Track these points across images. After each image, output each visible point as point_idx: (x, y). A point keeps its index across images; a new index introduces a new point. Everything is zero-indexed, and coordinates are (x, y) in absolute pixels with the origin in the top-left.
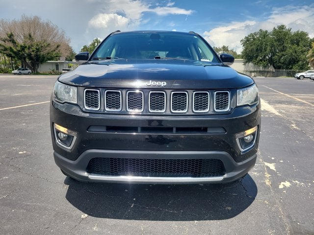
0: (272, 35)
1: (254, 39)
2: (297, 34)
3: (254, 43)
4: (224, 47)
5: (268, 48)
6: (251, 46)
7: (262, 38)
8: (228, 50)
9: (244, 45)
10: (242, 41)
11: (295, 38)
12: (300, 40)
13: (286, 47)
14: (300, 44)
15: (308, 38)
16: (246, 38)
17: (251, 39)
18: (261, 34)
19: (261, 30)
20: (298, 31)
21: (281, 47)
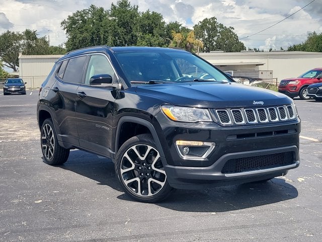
0: (111, 16)
1: (84, 22)
2: (147, 16)
3: (84, 28)
4: (28, 33)
5: (110, 37)
6: (82, 33)
7: (97, 20)
8: (36, 38)
9: (67, 31)
10: (63, 23)
11: (146, 22)
12: (153, 25)
13: (136, 36)
14: (155, 32)
15: (164, 23)
16: (70, 18)
17: (78, 20)
18: (94, 14)
19: (92, 6)
20: (148, 12)
21: (129, 37)
